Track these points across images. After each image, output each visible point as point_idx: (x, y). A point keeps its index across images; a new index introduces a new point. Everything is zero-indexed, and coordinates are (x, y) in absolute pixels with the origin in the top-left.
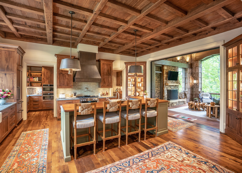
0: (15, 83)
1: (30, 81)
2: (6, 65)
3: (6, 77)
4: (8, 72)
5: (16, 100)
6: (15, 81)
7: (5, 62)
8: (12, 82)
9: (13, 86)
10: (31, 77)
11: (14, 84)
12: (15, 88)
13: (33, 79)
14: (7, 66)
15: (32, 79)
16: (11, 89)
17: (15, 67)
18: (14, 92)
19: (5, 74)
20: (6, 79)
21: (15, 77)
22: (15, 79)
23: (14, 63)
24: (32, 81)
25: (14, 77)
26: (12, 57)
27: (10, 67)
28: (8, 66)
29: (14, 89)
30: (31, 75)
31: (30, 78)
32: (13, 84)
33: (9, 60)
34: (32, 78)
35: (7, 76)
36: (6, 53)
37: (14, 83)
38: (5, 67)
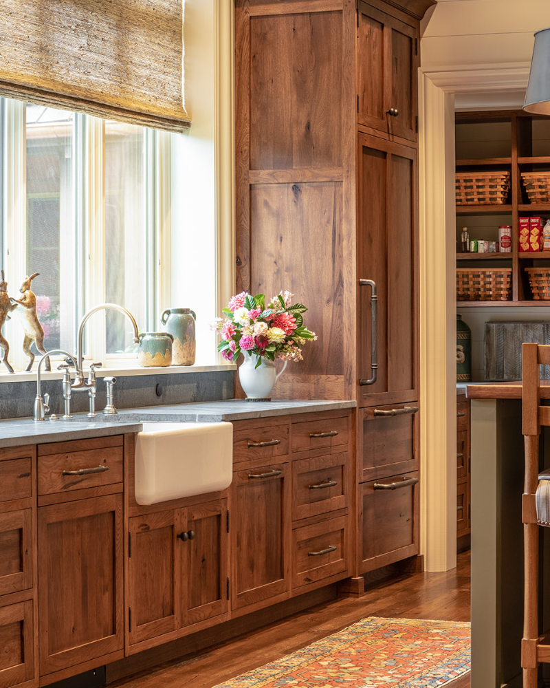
0: (350, 254)
1: (520, 249)
2: (298, 122)
3: (301, 207)
4: (308, 174)
5: (354, 384)
6: (349, 235)
7: (295, 97)
8: (330, 247)
9: (337, 277)
10: (522, 214)
11: (341, 257)
12: (346, 294)
13: (540, 235)
14: (303, 129)
15: (535, 231)
16: (325, 297)
17: (344, 132)
18: (345, 318)
19: (296, 189)
20: (302, 221)
21: (348, 201)
22: (349, 222)
23: (340, 100)
24: (531, 249)
25: (341, 210)
26: (329, 60)
27: (318, 130)
28: (308, 127)
29: (341, 295)
30: (525, 199)
31: (520, 228)
32: (336, 256)
33: (316, 84)
34: (530, 227)
35: (305, 197)
36: (299, 33)
37: (345, 253)
38: (291, 136)
